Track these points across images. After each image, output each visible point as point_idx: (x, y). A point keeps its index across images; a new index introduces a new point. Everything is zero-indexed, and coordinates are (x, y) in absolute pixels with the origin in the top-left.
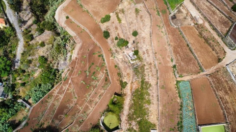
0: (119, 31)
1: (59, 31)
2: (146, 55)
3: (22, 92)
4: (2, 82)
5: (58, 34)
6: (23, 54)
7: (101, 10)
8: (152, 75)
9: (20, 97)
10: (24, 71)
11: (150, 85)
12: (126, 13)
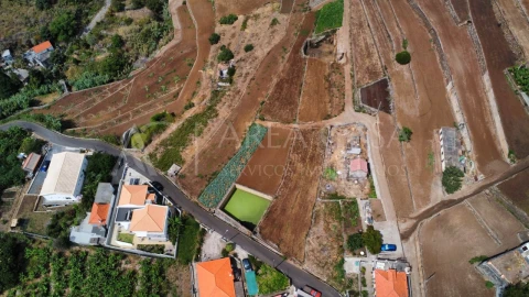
0: (233, 41)
1: (164, 16)
2: (242, 79)
3: (71, 71)
4: (55, 48)
5: (160, 19)
6: (98, 24)
7: (232, 7)
8: (230, 106)
9: (64, 77)
10: (87, 46)
11: (217, 115)
12: (259, 20)
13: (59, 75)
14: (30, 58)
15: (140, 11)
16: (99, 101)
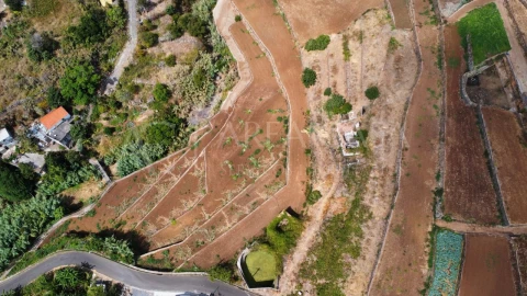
0: (339, 79)
2: (382, 147)
3: (103, 145)
4: (71, 114)
5: (209, 49)
6: (127, 69)
7: (315, 21)
9: (96, 154)
10: (119, 105)
12: (366, 42)
13: (87, 153)
14: (41, 136)
15: (181, 40)
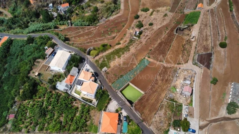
0: (145, 20)
1: (118, 2)
2: (144, 37)
3: (74, 18)
4: (70, 6)
5: (115, 3)
7: (148, 4)
8: (136, 48)
9: (71, 20)
10: (83, 9)
11: (129, 51)
12: (159, 13)
13: (69, 18)
14: (59, 9)
16: (82, 33)
